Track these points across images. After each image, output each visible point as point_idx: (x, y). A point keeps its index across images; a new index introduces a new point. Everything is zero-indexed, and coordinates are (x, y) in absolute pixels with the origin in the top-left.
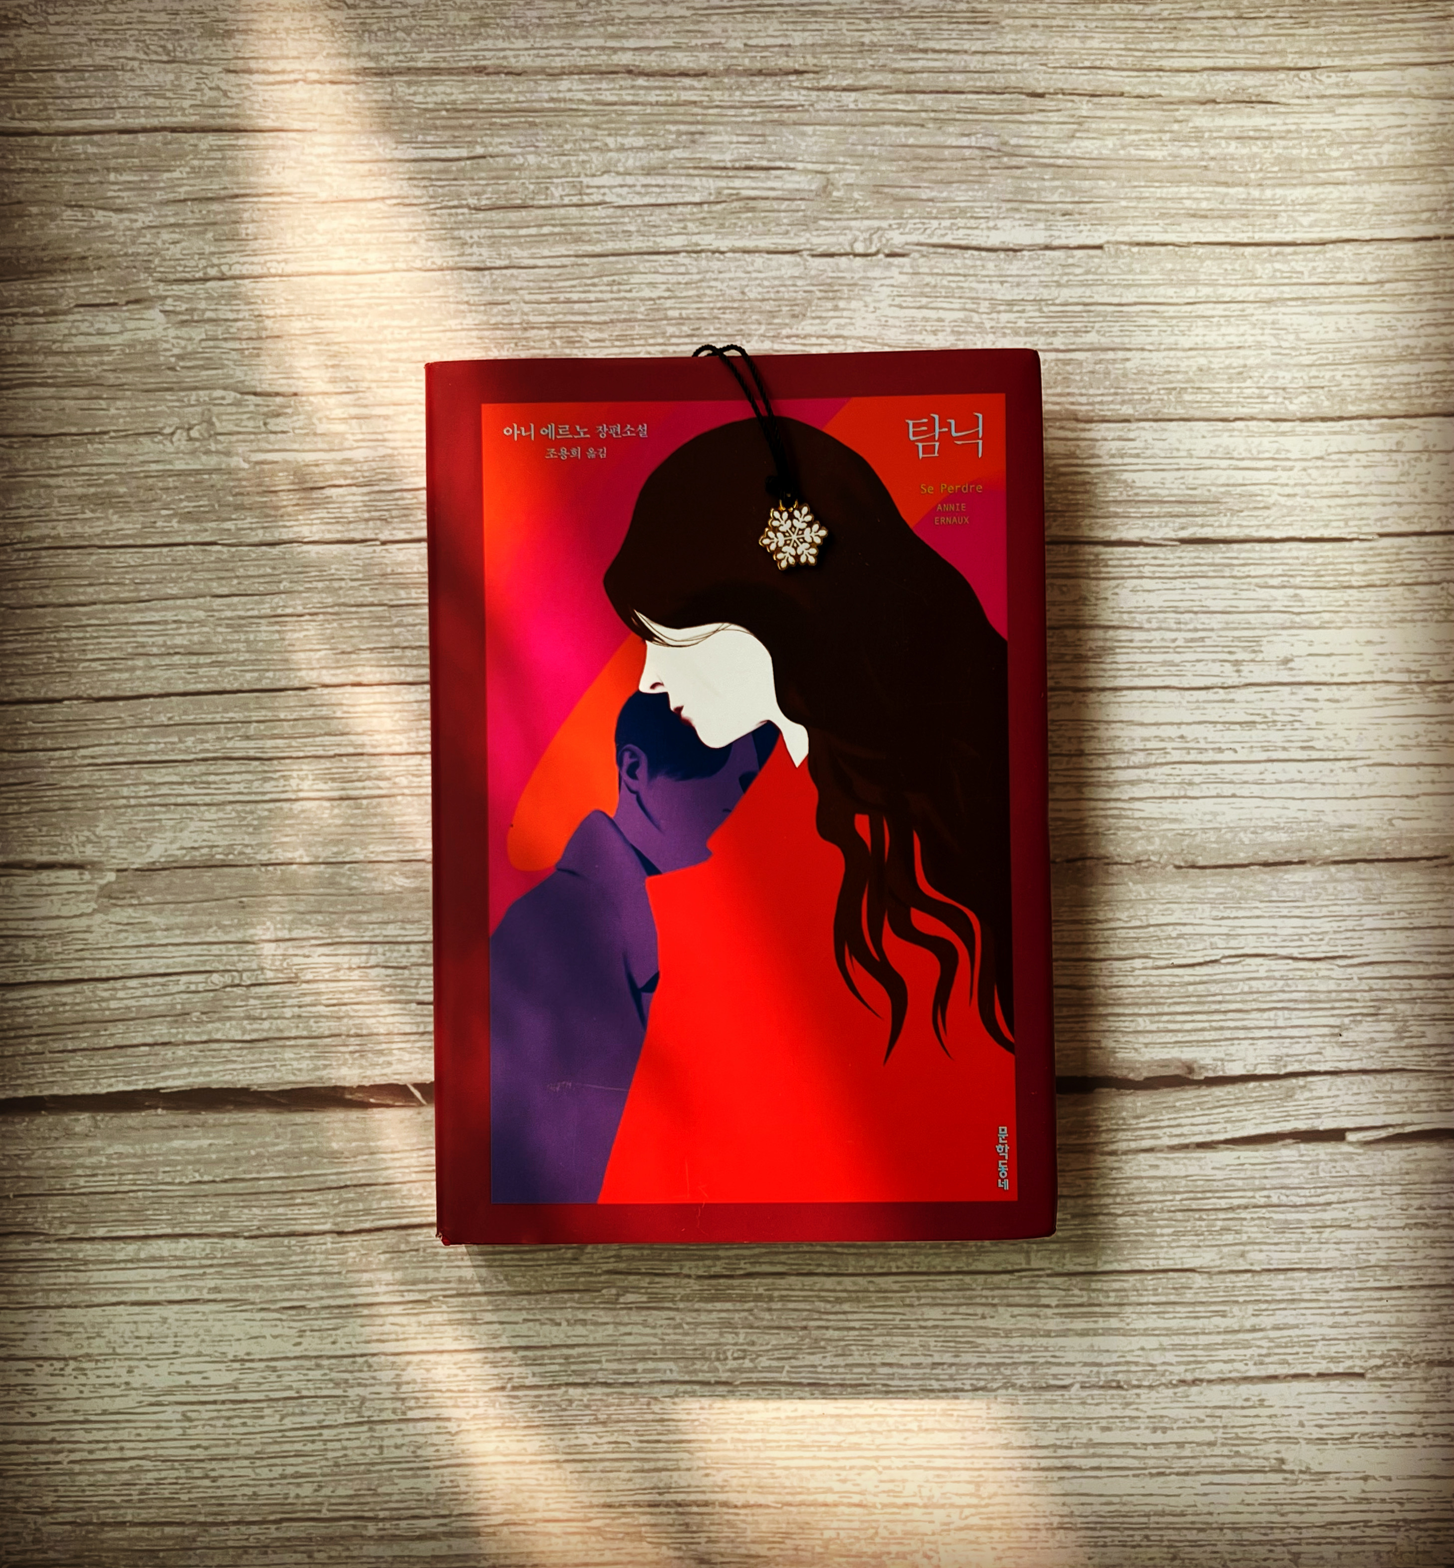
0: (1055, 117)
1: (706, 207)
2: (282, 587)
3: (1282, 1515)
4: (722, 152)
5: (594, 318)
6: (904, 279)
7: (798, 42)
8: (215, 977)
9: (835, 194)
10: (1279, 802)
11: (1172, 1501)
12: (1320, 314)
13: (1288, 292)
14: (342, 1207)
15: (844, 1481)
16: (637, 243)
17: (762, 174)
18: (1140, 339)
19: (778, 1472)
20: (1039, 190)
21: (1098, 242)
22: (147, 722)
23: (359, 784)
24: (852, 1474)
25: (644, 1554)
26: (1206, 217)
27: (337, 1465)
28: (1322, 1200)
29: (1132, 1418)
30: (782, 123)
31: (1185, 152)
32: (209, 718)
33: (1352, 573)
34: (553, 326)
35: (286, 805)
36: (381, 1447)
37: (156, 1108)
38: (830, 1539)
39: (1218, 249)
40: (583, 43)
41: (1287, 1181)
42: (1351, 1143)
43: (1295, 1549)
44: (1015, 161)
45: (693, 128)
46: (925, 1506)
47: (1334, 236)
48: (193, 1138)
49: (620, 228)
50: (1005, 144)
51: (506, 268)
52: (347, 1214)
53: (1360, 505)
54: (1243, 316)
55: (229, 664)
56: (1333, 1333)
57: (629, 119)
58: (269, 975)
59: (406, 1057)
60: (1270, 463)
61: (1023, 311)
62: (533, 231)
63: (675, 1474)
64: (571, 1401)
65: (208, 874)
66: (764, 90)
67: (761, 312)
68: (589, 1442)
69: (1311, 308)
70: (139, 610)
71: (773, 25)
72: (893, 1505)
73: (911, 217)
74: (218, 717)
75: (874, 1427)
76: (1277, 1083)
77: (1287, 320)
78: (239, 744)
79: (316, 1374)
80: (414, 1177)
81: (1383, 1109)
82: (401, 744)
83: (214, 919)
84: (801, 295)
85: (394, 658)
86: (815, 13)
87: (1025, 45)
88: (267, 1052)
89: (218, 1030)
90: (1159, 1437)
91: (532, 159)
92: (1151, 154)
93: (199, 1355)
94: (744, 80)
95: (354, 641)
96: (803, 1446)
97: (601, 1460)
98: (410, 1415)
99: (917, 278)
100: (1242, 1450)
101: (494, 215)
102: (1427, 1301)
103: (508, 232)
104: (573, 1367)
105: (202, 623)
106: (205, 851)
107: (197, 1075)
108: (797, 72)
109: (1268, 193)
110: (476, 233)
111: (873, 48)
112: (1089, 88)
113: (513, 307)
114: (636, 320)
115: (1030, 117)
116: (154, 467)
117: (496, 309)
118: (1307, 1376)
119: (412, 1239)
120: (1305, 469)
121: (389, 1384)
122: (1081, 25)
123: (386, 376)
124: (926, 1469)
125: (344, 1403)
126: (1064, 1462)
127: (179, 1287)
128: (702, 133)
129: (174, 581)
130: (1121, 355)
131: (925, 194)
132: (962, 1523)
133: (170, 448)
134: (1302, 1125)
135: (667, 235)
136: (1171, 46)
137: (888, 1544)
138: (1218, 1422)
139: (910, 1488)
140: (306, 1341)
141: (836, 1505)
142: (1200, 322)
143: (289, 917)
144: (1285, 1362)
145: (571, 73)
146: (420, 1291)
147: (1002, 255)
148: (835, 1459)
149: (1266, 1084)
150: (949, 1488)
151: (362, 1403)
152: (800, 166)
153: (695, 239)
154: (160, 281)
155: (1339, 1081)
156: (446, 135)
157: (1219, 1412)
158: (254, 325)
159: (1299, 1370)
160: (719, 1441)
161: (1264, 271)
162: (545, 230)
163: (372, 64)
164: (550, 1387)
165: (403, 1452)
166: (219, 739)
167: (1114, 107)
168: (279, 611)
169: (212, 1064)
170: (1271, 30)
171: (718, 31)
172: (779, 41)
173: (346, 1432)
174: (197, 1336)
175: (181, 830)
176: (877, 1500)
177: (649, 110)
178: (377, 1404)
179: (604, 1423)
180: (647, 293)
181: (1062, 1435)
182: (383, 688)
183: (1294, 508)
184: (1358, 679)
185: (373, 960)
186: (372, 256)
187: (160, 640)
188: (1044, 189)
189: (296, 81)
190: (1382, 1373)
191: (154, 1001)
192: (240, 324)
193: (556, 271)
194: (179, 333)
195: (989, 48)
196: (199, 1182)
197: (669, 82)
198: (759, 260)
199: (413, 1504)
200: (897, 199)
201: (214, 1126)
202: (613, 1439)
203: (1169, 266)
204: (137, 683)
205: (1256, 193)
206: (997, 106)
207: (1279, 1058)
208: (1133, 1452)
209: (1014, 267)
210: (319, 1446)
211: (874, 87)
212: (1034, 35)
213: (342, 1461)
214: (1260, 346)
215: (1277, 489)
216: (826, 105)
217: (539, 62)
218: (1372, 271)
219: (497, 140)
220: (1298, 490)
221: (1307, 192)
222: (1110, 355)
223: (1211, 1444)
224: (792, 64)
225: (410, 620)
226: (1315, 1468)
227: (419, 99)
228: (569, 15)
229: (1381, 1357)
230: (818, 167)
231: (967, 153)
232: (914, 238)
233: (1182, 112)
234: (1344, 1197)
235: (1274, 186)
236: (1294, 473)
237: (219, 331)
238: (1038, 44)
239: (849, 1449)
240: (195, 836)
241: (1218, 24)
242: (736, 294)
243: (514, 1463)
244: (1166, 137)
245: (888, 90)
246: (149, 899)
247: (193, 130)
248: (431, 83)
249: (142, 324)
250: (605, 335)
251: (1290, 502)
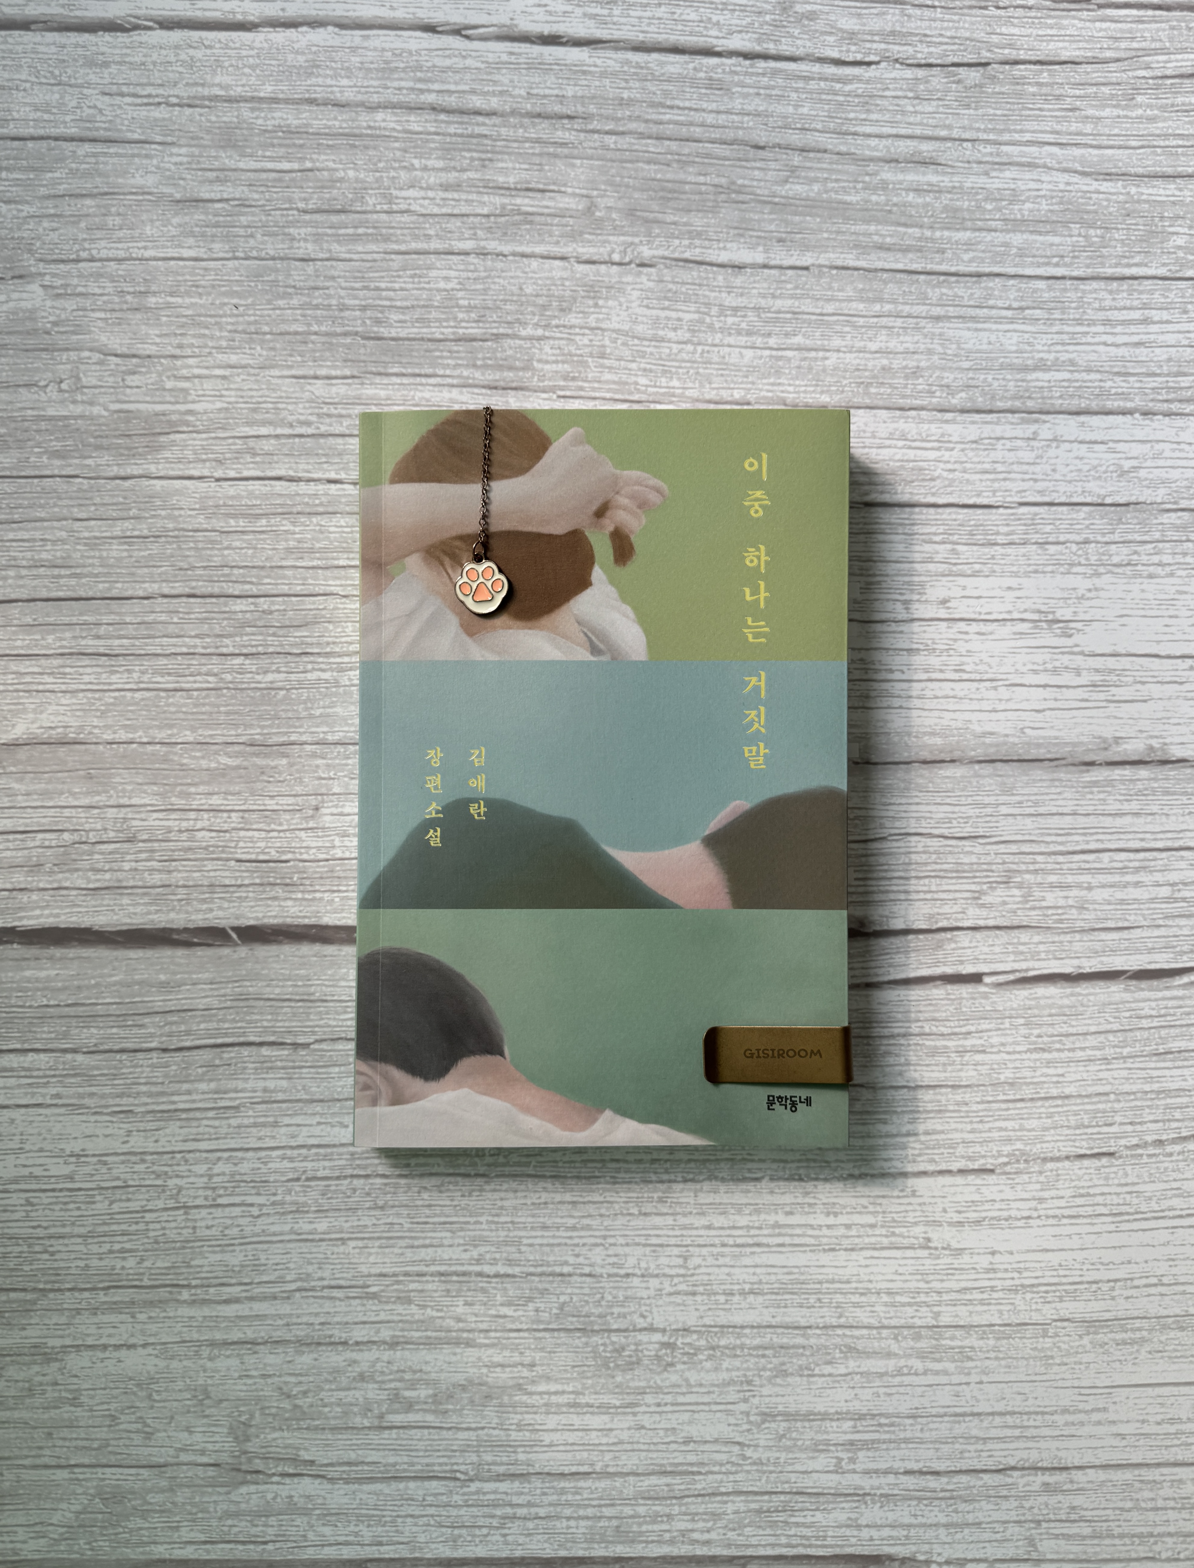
0: (773, 165)
1: (492, 219)
2: (131, 513)
3: (927, 1282)
4: (506, 175)
5: (398, 304)
6: (651, 284)
7: (570, 94)
8: (66, 836)
9: (598, 214)
10: (937, 714)
11: (840, 1271)
12: (976, 330)
13: (952, 311)
14: (167, 1028)
15: (577, 1256)
16: (435, 245)
17: (539, 195)
18: (837, 342)
19: (523, 1249)
20: (759, 221)
21: (805, 264)
22: (15, 622)
23: (191, 679)
24: (584, 1251)
25: (413, 1315)
26: (889, 249)
27: (157, 1242)
28: (963, 1030)
29: (810, 1205)
30: (556, 156)
31: (874, 198)
32: (67, 620)
33: (998, 533)
34: (364, 308)
35: (129, 694)
36: (194, 1228)
37: (12, 943)
38: (564, 1303)
39: (898, 275)
40: (396, 84)
41: (937, 1015)
42: (987, 985)
43: (936, 1309)
44: (741, 197)
45: (484, 156)
46: (643, 1276)
47: (987, 270)
48: (42, 969)
49: (422, 232)
50: (734, 183)
51: (327, 260)
52: (170, 1034)
53: (1005, 479)
54: (917, 328)
55: (86, 576)
56: (971, 1137)
57: (432, 145)
58: (112, 834)
59: (226, 905)
60: (936, 445)
61: (745, 316)
62: (350, 231)
63: (439, 1250)
64: (354, 1190)
65: (63, 749)
66: (542, 129)
67: (535, 305)
68: (369, 1223)
69: (970, 325)
70: (13, 530)
71: (551, 80)
72: (616, 1275)
73: (658, 236)
74: (74, 620)
75: (603, 1211)
76: (930, 936)
77: (951, 333)
78: (91, 642)
79: (141, 1167)
80: (229, 1004)
81: (1012, 957)
82: (227, 646)
83: (66, 787)
84: (568, 293)
85: (223, 575)
86: (584, 72)
87: (750, 108)
88: (107, 899)
89: (67, 879)
90: (831, 1220)
91: (351, 174)
92: (848, 198)
93: (41, 1150)
94: (526, 121)
95: (191, 560)
96: (545, 1227)
97: (379, 1238)
98: (220, 1201)
99: (661, 285)
100: (897, 1231)
101: (318, 217)
102: (1043, 1110)
103: (329, 231)
104: (358, 1162)
105: (63, 541)
106: (60, 730)
107: (48, 916)
108: (569, 117)
109: (938, 234)
110: (303, 231)
111: (631, 102)
112: (800, 145)
113: (332, 292)
114: (432, 306)
115: (754, 164)
116: (30, 412)
117: (317, 293)
118: (949, 1172)
119: (226, 1055)
120: (963, 450)
121: (202, 1176)
122: (794, 95)
123: (224, 343)
124: (645, 1245)
125: (164, 1191)
126: (756, 1240)
127: (26, 1094)
128: (491, 160)
129: (42, 506)
130: (821, 354)
131: (670, 218)
132: (672, 1290)
133: (43, 397)
134: (949, 970)
135: (460, 240)
136: (864, 116)
137: (611, 1307)
138: (878, 1209)
139: (631, 1261)
140: (133, 1140)
141: (570, 1275)
142: (884, 332)
143: (129, 788)
144: (932, 1161)
145: (386, 107)
146: (231, 1099)
147: (730, 271)
148: (570, 1238)
149: (921, 937)
150: (663, 1261)
151: (179, 1191)
152: (569, 190)
153: (482, 243)
154: (41, 260)
155: (978, 935)
156: (282, 151)
157: (879, 1201)
158: (116, 299)
159: (943, 1167)
160: (476, 1223)
161: (934, 294)
162: (360, 231)
163: (222, 93)
164: (338, 1178)
165: (213, 1232)
166: (74, 637)
167: (819, 160)
168: (128, 534)
169: (61, 908)
170: (941, 109)
171: (506, 81)
172: (556, 92)
173: (165, 1216)
174: (40, 1134)
175: (41, 712)
176: (604, 1271)
177: (448, 139)
178: (192, 1192)
179: (382, 1208)
180: (442, 285)
181: (754, 1218)
182: (214, 600)
183: (953, 480)
184: (1001, 617)
185: (199, 825)
186: (217, 246)
187: (29, 555)
188: (764, 220)
189: (159, 104)
190: (1008, 1169)
191: (14, 853)
192: (105, 298)
193: (368, 265)
194: (55, 304)
195: (722, 108)
196: (47, 1006)
197: (466, 118)
198: (535, 264)
199: (221, 1274)
200: (647, 221)
201: (61, 959)
202: (389, 1220)
203: (861, 286)
204: (8, 590)
205: (928, 233)
206: (728, 153)
207: (931, 916)
208: (810, 1232)
209: (738, 280)
210: (141, 1226)
211: (630, 133)
212: (757, 101)
213: (161, 1239)
214: (930, 352)
215: (942, 465)
216: (592, 144)
217: (360, 97)
218: (1015, 300)
219: (323, 157)
220: (956, 466)
221: (967, 235)
222: (813, 354)
223: (873, 1226)
224: (565, 110)
225: (237, 544)
226: (954, 1245)
227: (260, 122)
228: (386, 62)
229: (1007, 1156)
230: (584, 192)
231: (703, 188)
232: (660, 252)
233: (872, 167)
234: (980, 1028)
235: (942, 229)
236: (955, 453)
237: (88, 303)
238: (761, 108)
239: (582, 1229)
240: (52, 718)
241: (902, 102)
242: (515, 289)
243: (306, 1240)
244: (860, 186)
245: (642, 136)
246: (13, 769)
247: (72, 139)
248: (271, 110)
249: (25, 295)
250: (407, 318)
251: (951, 476)
